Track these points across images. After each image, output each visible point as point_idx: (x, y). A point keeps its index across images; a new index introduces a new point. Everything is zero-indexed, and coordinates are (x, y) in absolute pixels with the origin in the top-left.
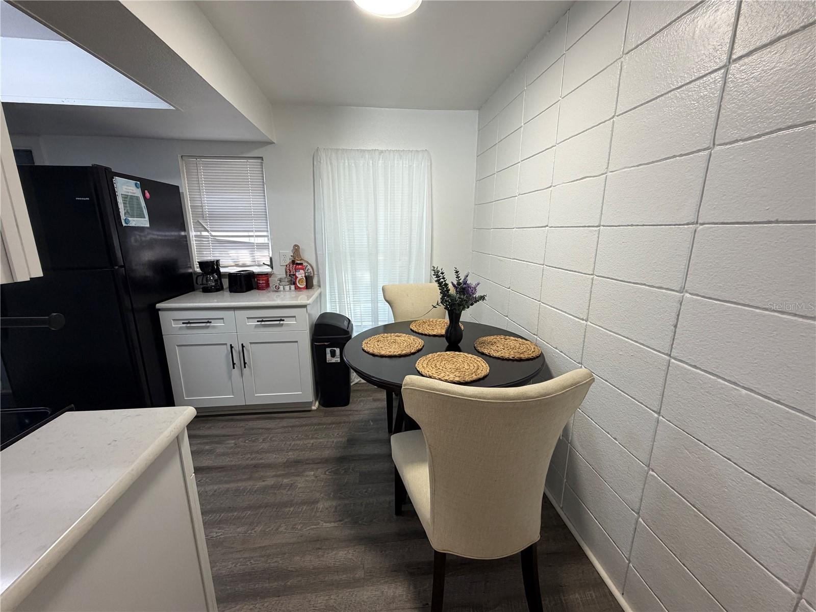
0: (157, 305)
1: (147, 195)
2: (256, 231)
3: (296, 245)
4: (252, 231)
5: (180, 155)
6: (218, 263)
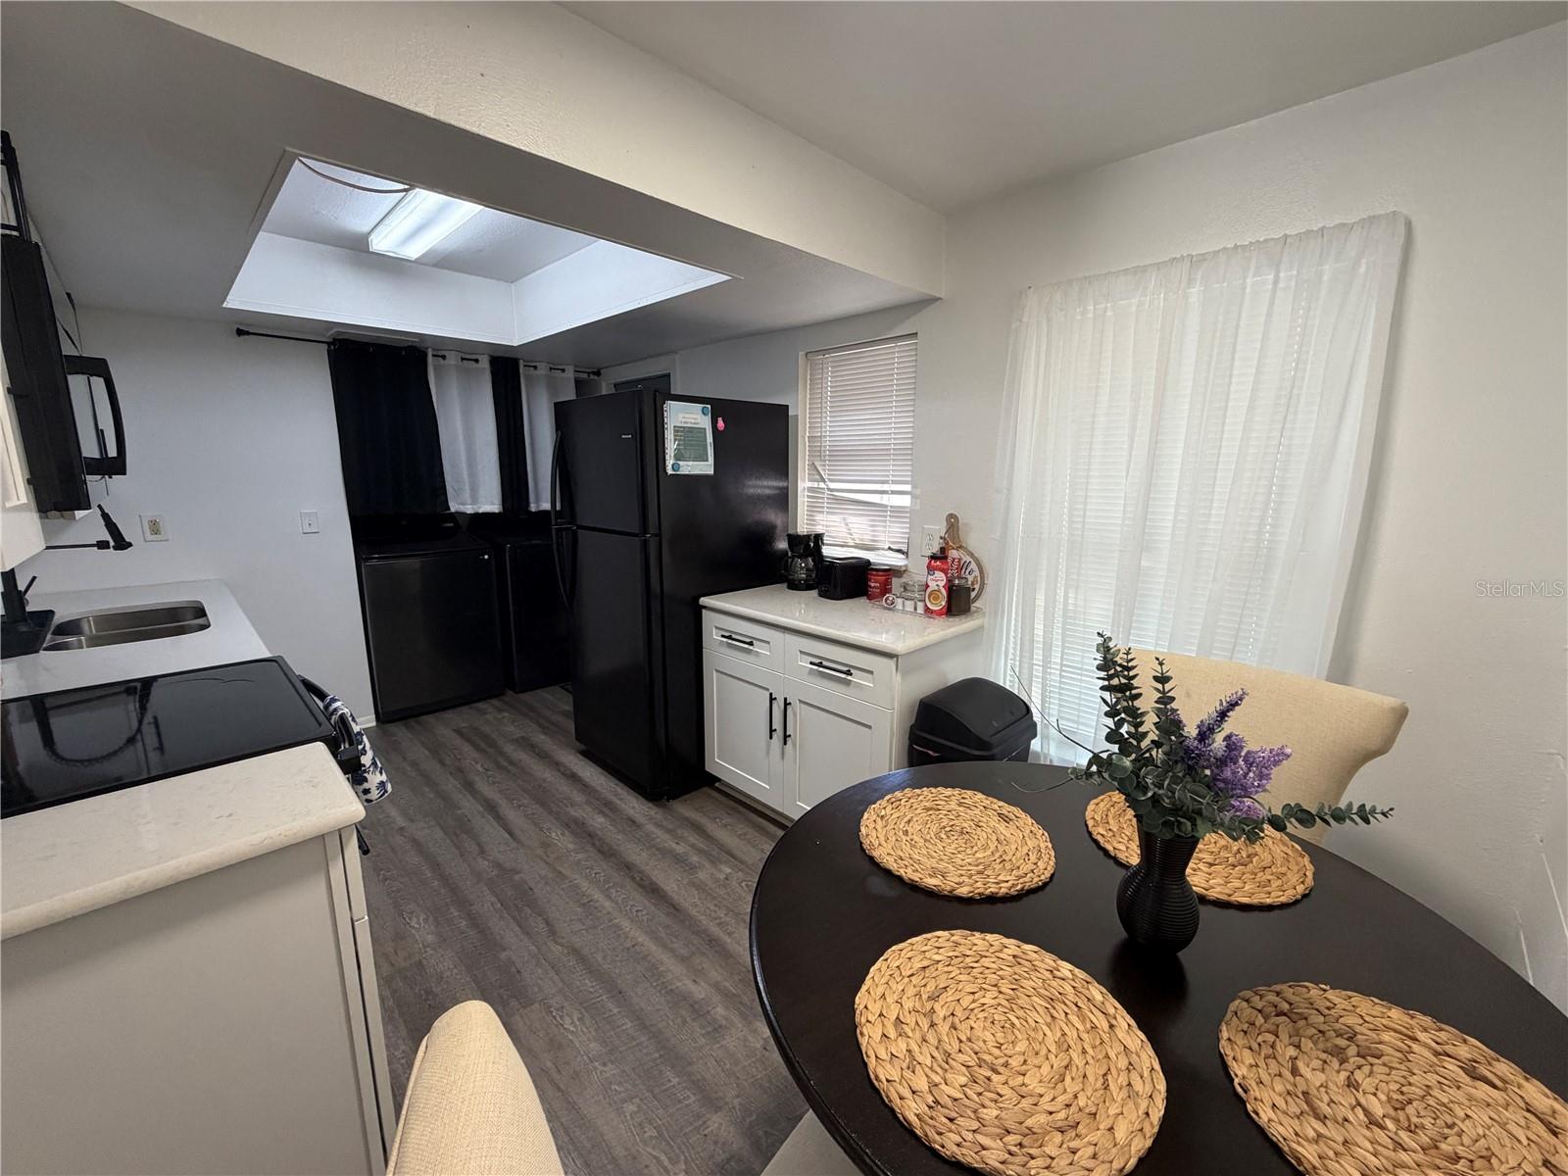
0: (702, 599)
1: (721, 424)
2: (894, 482)
3: (951, 516)
4: (886, 482)
5: (803, 353)
6: (818, 538)
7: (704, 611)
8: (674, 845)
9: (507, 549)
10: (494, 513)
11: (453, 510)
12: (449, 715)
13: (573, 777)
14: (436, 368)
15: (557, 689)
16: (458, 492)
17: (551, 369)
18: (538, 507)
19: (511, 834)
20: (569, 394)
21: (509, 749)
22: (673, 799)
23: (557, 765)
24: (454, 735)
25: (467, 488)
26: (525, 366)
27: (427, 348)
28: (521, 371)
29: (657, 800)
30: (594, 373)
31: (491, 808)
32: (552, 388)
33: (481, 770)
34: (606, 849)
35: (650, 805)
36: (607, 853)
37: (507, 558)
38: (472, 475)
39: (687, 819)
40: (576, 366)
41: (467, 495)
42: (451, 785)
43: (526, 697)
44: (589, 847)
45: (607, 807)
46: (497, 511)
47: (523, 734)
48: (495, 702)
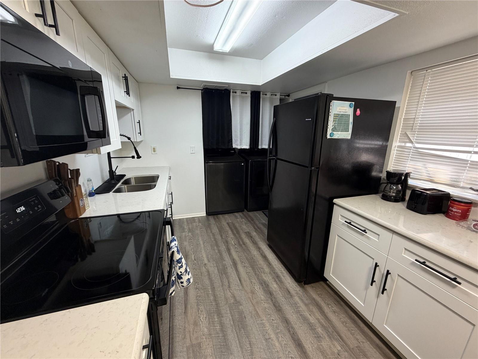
0: (334, 200)
5: (410, 71)
6: (407, 175)
7: (335, 206)
8: (309, 316)
9: (250, 162)
10: (247, 149)
11: (234, 147)
12: (226, 216)
13: (265, 257)
14: (233, 97)
15: (260, 212)
16: (236, 141)
17: (272, 95)
18: (262, 147)
19: (240, 280)
20: (278, 103)
21: (243, 236)
22: (307, 284)
23: (259, 249)
24: (227, 225)
25: (239, 140)
26: (263, 94)
27: (230, 90)
28: (261, 96)
29: (300, 283)
30: (287, 96)
31: (235, 264)
32: (271, 101)
33: (233, 243)
34: (277, 305)
35: (296, 284)
36: (278, 309)
37: (249, 165)
38: (241, 135)
39: (314, 299)
40: (281, 93)
41: (239, 142)
42: (223, 248)
43: (251, 214)
44: (270, 301)
45: (277, 278)
46: (248, 148)
47: (248, 231)
48: (241, 214)
